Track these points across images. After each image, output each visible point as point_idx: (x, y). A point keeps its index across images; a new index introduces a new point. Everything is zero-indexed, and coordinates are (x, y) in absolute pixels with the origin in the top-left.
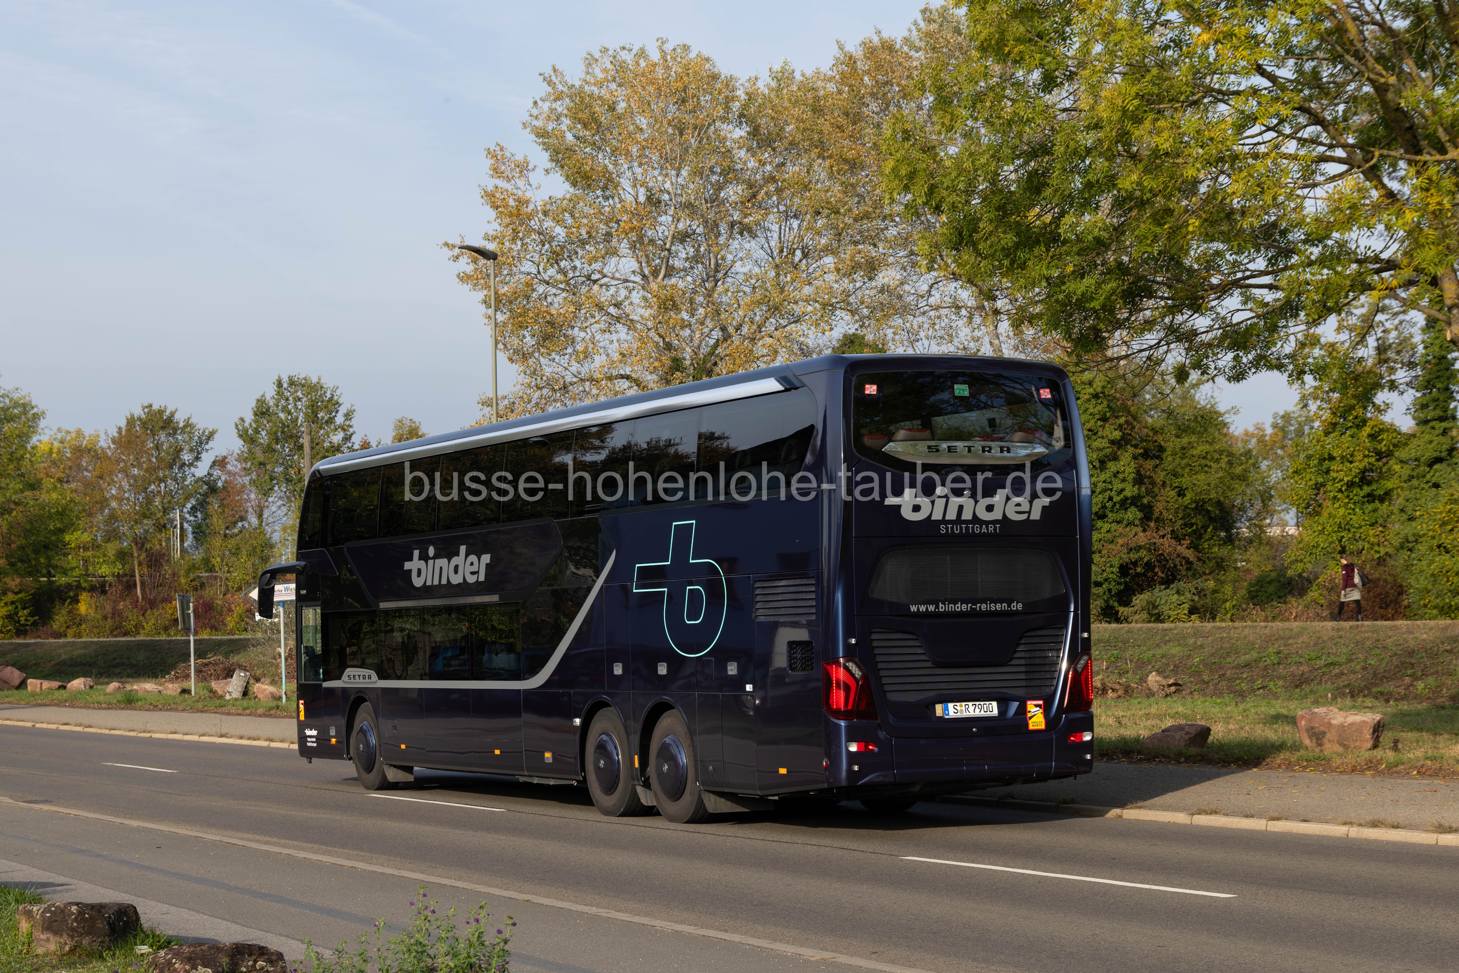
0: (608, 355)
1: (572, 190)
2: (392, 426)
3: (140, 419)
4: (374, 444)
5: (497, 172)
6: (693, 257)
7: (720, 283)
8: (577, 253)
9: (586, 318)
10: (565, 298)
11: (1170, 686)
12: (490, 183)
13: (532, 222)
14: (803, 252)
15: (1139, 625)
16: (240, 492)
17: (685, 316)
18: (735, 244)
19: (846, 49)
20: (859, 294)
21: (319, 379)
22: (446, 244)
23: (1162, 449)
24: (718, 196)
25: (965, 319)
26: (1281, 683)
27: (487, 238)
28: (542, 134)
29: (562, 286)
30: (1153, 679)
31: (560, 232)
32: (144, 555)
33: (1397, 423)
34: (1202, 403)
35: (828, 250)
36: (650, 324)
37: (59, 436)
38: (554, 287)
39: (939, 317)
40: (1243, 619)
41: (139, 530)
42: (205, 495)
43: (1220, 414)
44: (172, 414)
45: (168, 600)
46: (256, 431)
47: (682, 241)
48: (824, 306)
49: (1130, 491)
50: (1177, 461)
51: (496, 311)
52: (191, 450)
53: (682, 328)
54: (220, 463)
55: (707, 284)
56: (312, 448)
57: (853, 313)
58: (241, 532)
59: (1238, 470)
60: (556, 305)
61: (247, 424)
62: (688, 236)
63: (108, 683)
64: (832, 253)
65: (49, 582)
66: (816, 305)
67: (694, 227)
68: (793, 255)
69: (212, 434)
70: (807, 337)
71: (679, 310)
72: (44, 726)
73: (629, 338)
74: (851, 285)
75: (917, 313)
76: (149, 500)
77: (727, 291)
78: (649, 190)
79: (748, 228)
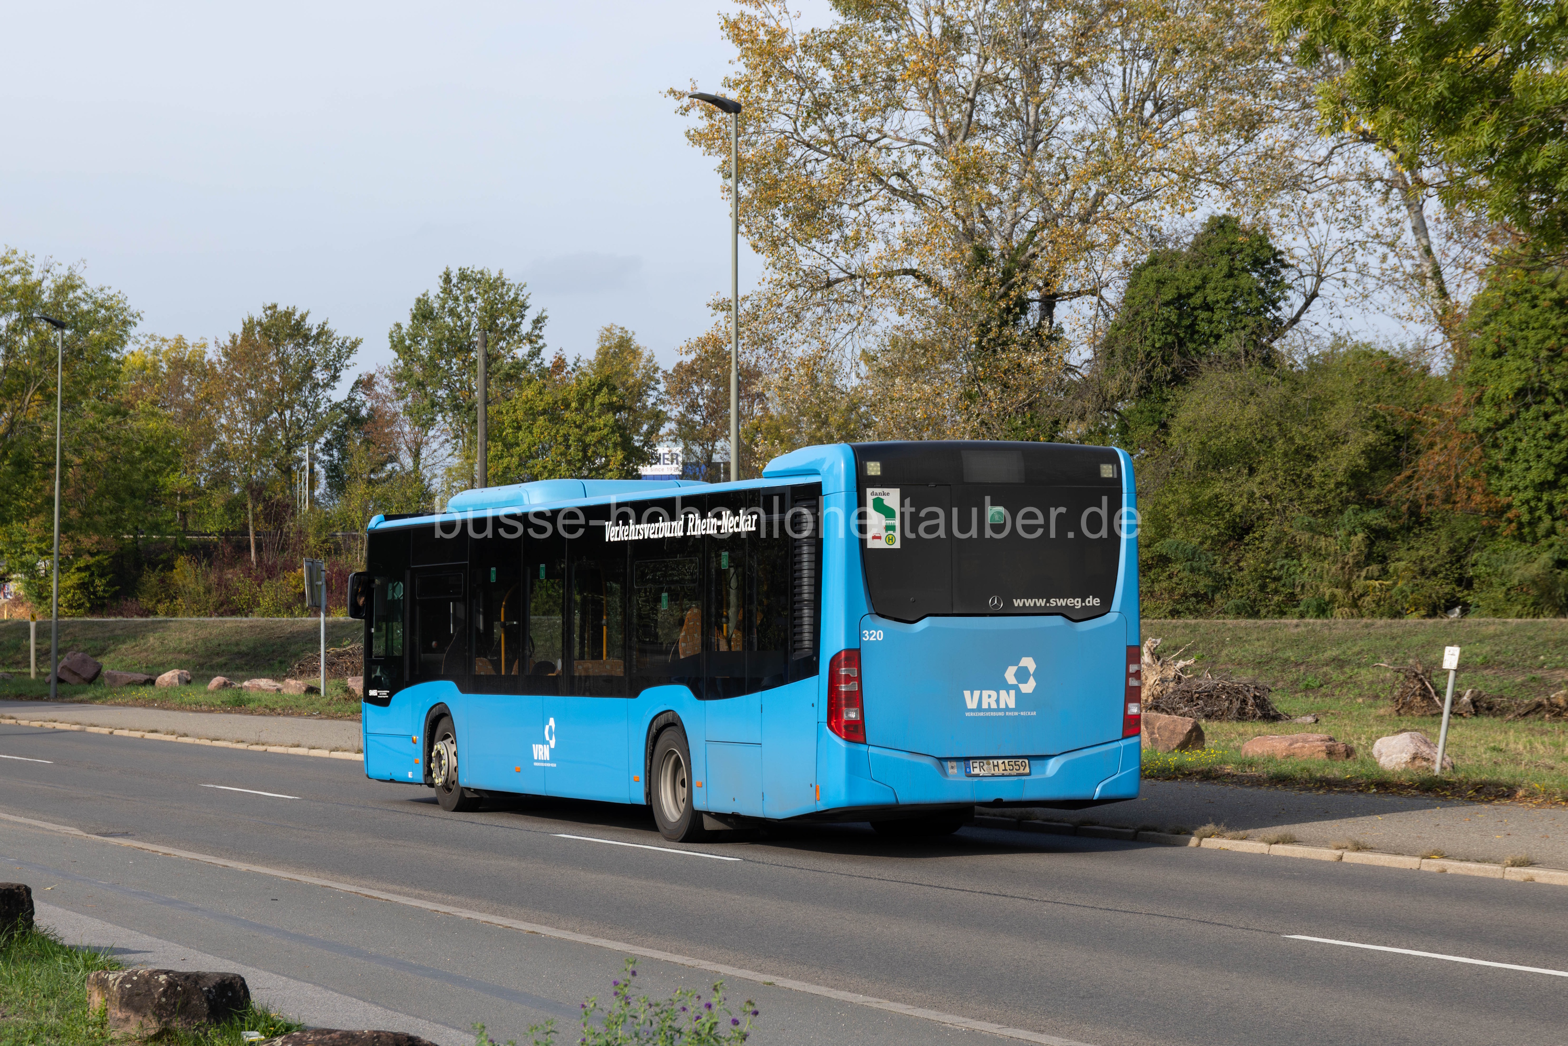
0: (887, 242)
1: (841, 19)
2: (597, 336)
3: (260, 324)
4: (570, 361)
6: (1006, 111)
7: (1041, 146)
8: (846, 104)
9: (859, 192)
10: (830, 165)
12: (734, 10)
13: (788, 64)
14: (1156, 104)
16: (391, 422)
17: (994, 190)
18: (1063, 94)
20: (1232, 159)
21: (501, 273)
22: (672, 92)
24: (1040, 28)
25: (1379, 196)
27: (728, 83)
29: (827, 149)
31: (825, 74)
32: (260, 507)
36: (945, 202)
37: (152, 346)
38: (818, 150)
39: (1343, 193)
41: (256, 476)
42: (345, 425)
44: (303, 318)
45: (292, 567)
46: (415, 340)
47: (991, 91)
48: (1185, 176)
51: (737, 182)
52: (327, 367)
53: (990, 206)
54: (366, 384)
55: (1023, 148)
56: (488, 365)
57: (1224, 186)
58: (390, 476)
60: (819, 175)
61: (403, 331)
62: (999, 82)
63: (210, 678)
64: (1195, 105)
65: (135, 540)
66: (1174, 176)
67: (1007, 70)
68: (1142, 108)
69: (355, 345)
70: (1160, 220)
71: (985, 181)
72: (125, 733)
73: (917, 219)
74: (1222, 148)
75: (1312, 187)
76: (269, 433)
77: (1050, 156)
78: (947, 19)
79: (1080, 71)
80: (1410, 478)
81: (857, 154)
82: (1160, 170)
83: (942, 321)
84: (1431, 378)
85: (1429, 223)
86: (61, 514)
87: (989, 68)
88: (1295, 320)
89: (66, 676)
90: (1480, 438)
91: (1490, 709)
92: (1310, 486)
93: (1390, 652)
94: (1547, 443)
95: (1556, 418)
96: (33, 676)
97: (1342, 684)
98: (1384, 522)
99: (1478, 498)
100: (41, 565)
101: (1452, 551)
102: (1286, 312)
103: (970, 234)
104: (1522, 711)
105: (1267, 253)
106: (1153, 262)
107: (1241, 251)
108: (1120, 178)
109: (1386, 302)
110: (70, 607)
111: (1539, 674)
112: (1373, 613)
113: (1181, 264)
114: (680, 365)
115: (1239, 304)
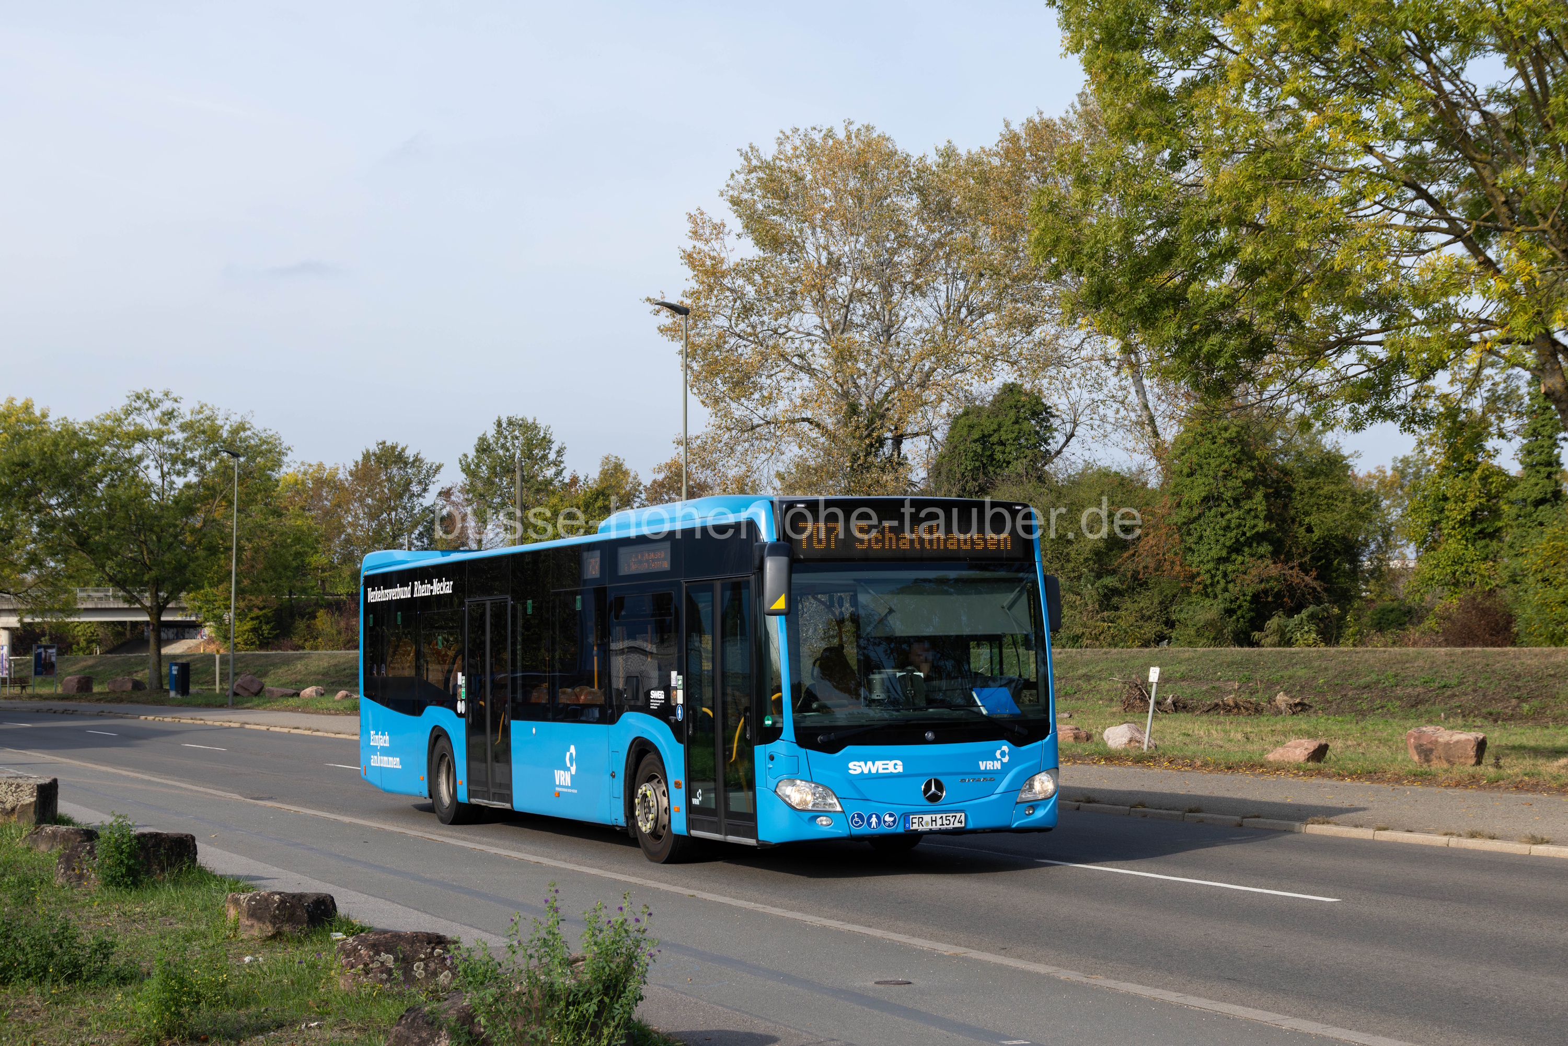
0: (791, 400)
1: (761, 253)
2: (599, 462)
3: (374, 454)
4: (582, 478)
5: (696, 234)
6: (870, 314)
7: (893, 337)
8: (764, 309)
9: (772, 367)
10: (754, 349)
11: (1296, 705)
12: (689, 245)
13: (725, 281)
14: (968, 310)
15: (1269, 649)
17: (861, 366)
18: (908, 302)
19: (1011, 128)
20: (1018, 346)
21: (534, 420)
22: (649, 300)
23: (1292, 489)
24: (892, 260)
25: (1115, 370)
26: (1398, 703)
27: (685, 294)
28: (735, 202)
29: (751, 338)
30: (1281, 699)
31: (750, 290)
33: (1504, 466)
34: (1328, 447)
35: (988, 308)
36: (829, 373)
37: (302, 469)
38: (746, 339)
39: (1090, 369)
40: (1363, 644)
42: (431, 522)
43: (1345, 458)
44: (403, 450)
46: (478, 466)
47: (860, 301)
48: (987, 358)
49: (1261, 527)
50: (1306, 500)
51: (691, 360)
52: (420, 483)
53: (859, 377)
54: (446, 494)
55: (881, 338)
56: (525, 481)
57: (1013, 364)
59: (1362, 509)
60: (746, 356)
61: (469, 460)
62: (865, 295)
63: (337, 691)
64: (993, 310)
65: (290, 600)
66: (979, 357)
67: (870, 286)
68: (959, 312)
69: (439, 468)
70: (971, 385)
71: (856, 361)
72: (277, 729)
73: (811, 385)
74: (1011, 339)
75: (1070, 364)
76: (382, 527)
77: (898, 344)
78: (830, 253)
79: (918, 288)
80: (1134, 555)
81: (771, 343)
82: (972, 353)
83: (828, 452)
84: (1147, 490)
85: (1147, 389)
86: (237, 582)
87: (858, 285)
88: (1059, 452)
89: (239, 691)
90: (1179, 529)
91: (1184, 707)
92: (1068, 561)
93: (1121, 670)
94: (1222, 532)
95: (1228, 516)
96: (217, 691)
97: (1089, 692)
98: (1118, 585)
99: (1178, 568)
100: (226, 617)
101: (1161, 603)
102: (1053, 447)
103: (846, 395)
104: (1205, 709)
105: (1041, 408)
106: (966, 413)
107: (1023, 406)
108: (945, 357)
109: (1119, 440)
110: (246, 644)
111: (1217, 684)
112: (1110, 645)
113: (985, 414)
114: (655, 482)
115: (1022, 441)
